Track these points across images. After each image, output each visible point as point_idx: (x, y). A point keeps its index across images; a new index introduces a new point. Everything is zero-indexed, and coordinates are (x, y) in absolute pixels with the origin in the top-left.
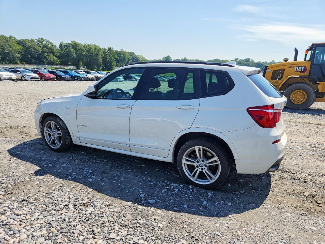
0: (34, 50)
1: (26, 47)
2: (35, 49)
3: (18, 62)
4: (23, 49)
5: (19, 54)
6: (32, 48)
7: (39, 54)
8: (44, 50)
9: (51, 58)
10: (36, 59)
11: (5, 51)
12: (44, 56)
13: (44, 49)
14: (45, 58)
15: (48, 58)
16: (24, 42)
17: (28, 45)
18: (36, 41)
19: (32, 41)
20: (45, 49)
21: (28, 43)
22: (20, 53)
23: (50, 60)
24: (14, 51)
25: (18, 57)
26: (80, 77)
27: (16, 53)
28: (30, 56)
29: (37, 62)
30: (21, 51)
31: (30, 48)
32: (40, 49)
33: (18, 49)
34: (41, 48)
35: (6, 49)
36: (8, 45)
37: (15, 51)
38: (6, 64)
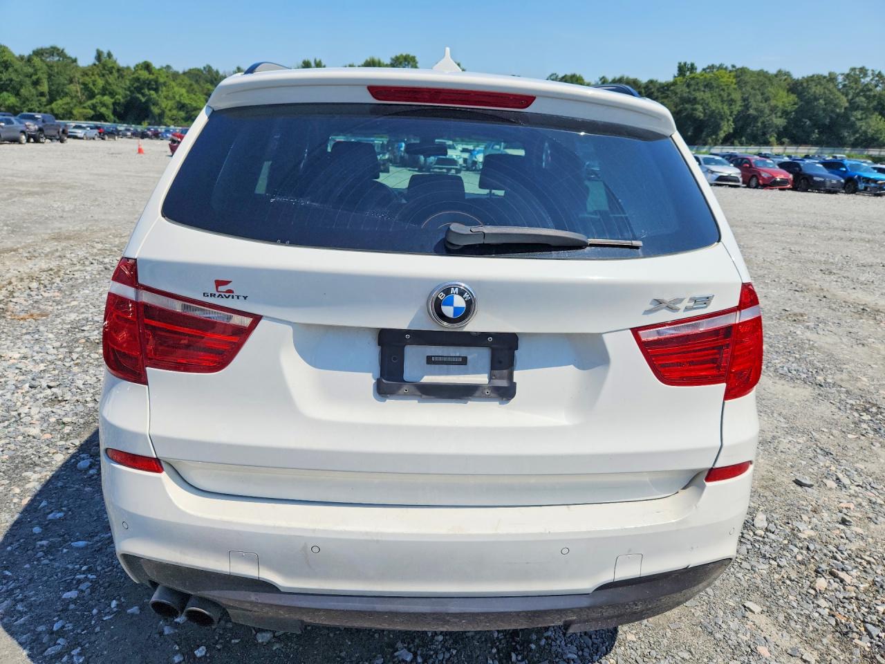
0: (825, 104)
1: (807, 97)
2: (828, 102)
3: (773, 139)
4: (795, 104)
5: (781, 117)
6: (821, 98)
7: (838, 115)
8: (855, 103)
9: (870, 126)
10: (824, 129)
11: (749, 113)
12: (849, 120)
13: (857, 99)
14: (853, 125)
15: (861, 126)
16: (805, 85)
17: (815, 92)
18: (840, 79)
19: (832, 78)
20: (861, 100)
21: (816, 86)
22: (785, 113)
23: (865, 132)
24: (771, 110)
25: (777, 127)
26: (880, 182)
27: (774, 115)
28: (808, 123)
29: (824, 138)
30: (789, 109)
31: (816, 99)
32: (844, 102)
33: (784, 106)
34: (850, 97)
35: (753, 107)
36: (762, 94)
37: (773, 109)
38: (742, 144)
